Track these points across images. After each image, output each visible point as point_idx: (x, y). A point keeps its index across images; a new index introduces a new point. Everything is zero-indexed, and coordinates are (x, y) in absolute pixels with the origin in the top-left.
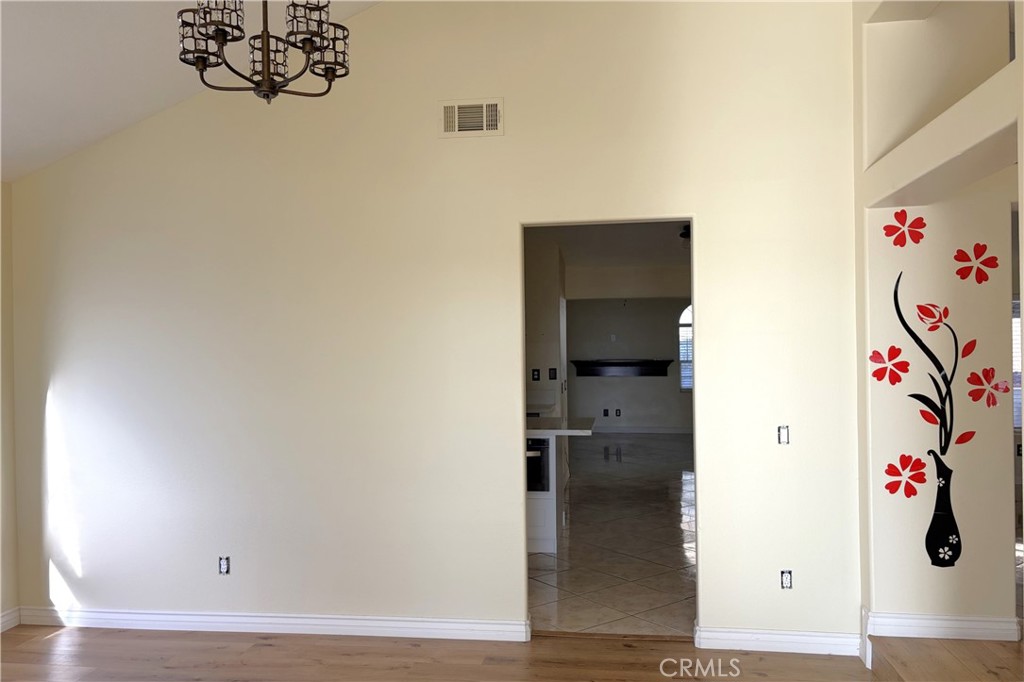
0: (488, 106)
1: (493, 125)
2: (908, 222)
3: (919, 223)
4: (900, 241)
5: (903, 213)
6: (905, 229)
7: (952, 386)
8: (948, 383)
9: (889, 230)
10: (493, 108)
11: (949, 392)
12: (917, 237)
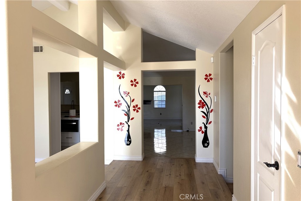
0: (40, 47)
1: (41, 51)
2: (122, 74)
3: (124, 74)
4: (120, 78)
5: (121, 72)
6: (121, 75)
7: (130, 108)
8: (129, 108)
9: (118, 76)
10: (41, 47)
11: (129, 109)
12: (123, 77)
